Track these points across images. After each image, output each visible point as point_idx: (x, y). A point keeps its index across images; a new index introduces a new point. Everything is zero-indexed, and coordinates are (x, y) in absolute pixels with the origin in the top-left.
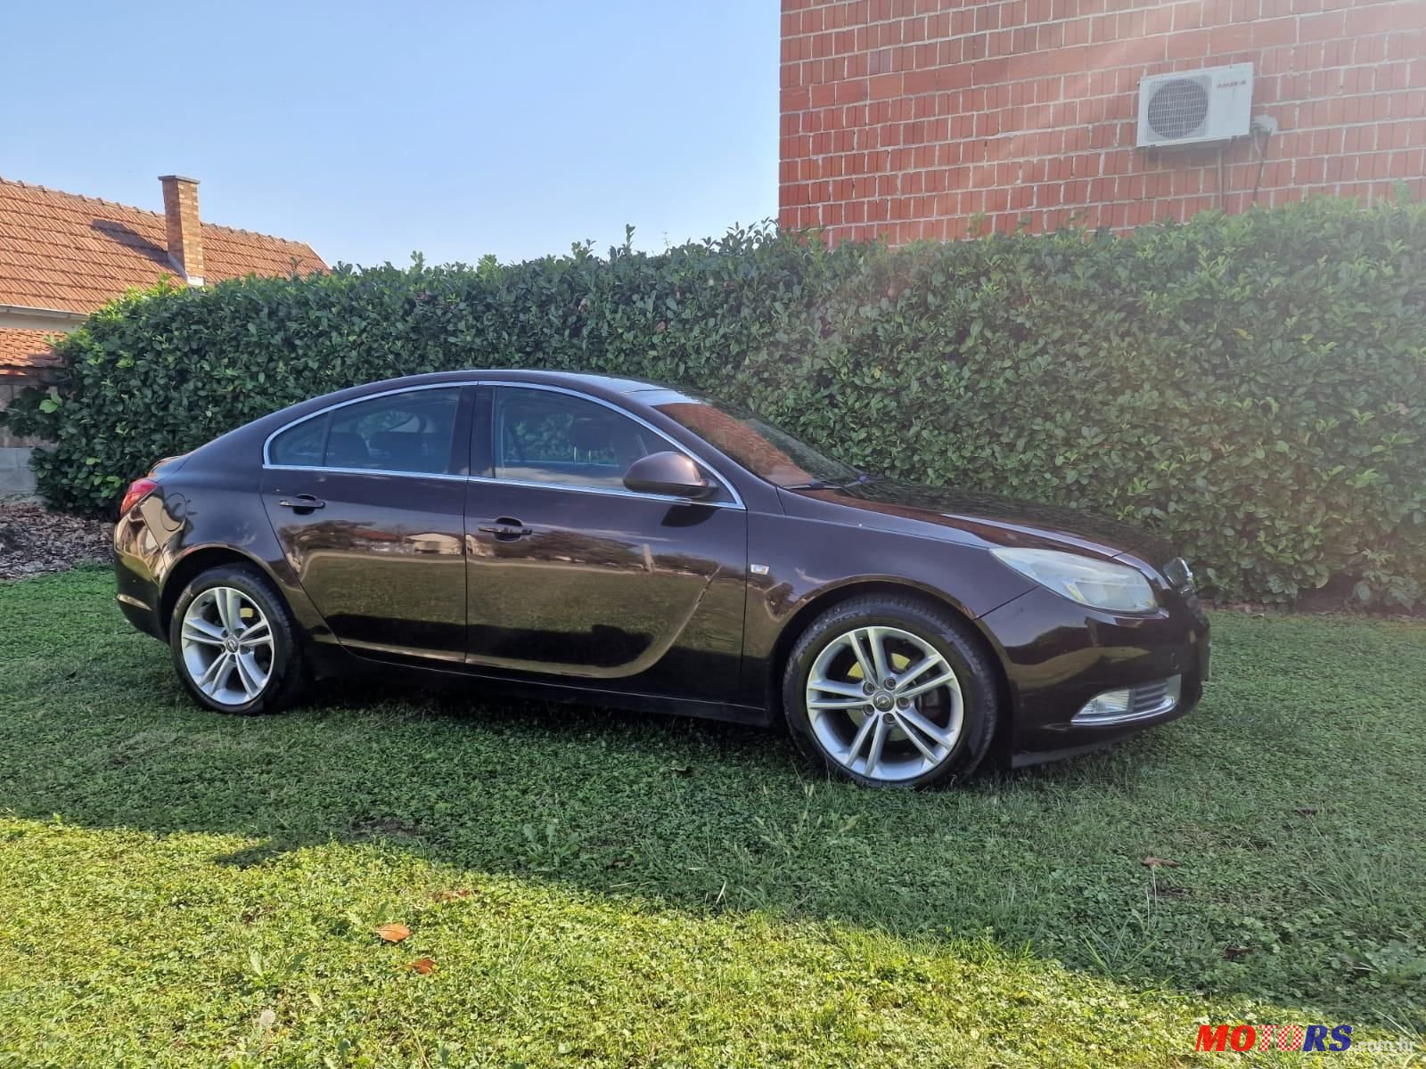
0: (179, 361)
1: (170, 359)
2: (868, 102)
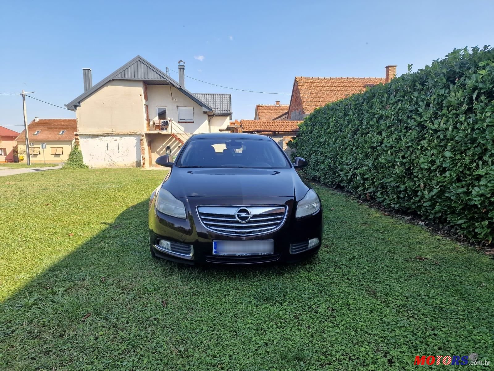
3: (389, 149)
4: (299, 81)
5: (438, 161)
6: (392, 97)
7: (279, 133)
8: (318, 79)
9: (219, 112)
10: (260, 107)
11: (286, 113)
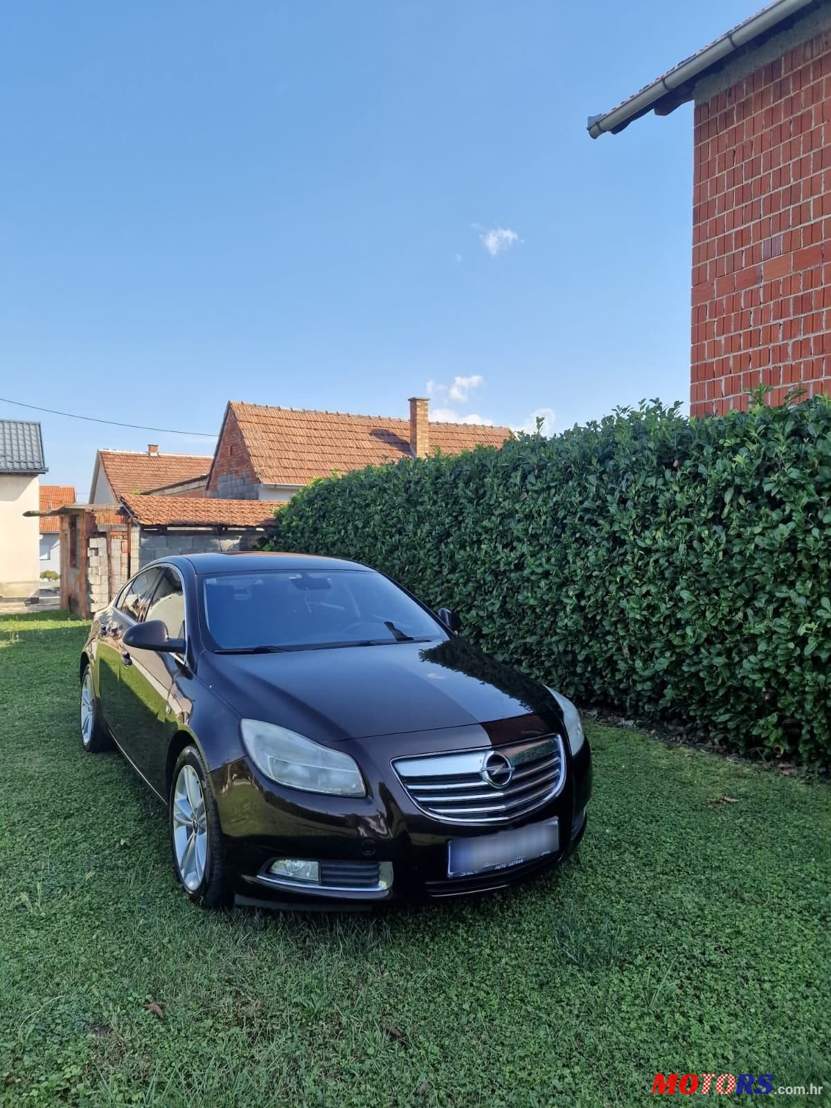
0: (314, 522)
1: (311, 522)
2: (762, 284)
3: (540, 579)
4: (237, 412)
5: (663, 607)
6: (531, 478)
7: (229, 529)
8: (279, 409)
9: (9, 465)
10: (109, 456)
11: (203, 478)
